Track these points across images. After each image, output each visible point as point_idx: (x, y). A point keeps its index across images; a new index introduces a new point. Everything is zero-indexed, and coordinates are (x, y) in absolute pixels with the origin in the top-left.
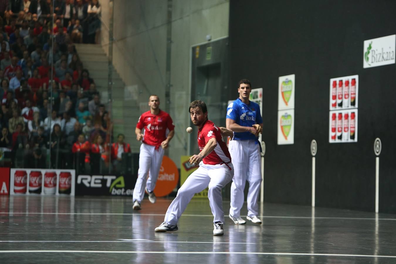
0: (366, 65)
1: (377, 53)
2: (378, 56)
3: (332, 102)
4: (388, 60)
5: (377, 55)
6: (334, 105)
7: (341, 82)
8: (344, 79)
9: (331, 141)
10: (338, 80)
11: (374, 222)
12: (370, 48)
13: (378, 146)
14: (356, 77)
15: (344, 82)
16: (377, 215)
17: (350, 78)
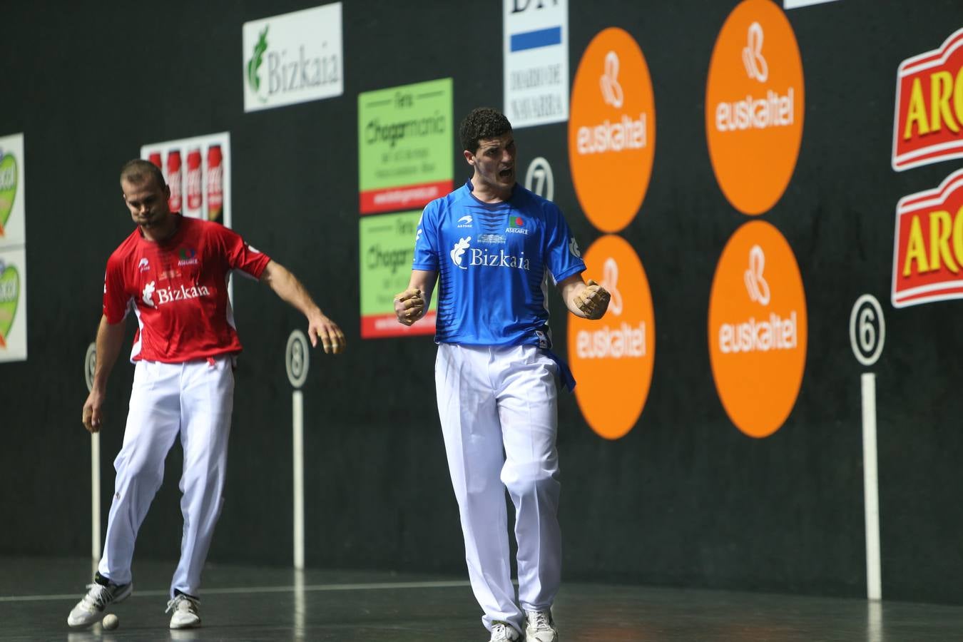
0: (252, 102)
1: (285, 61)
2: (289, 72)
5: (284, 69)
7: (175, 156)
8: (186, 146)
10: (164, 149)
11: (290, 597)
12: (262, 45)
13: (297, 357)
14: (223, 140)
15: (184, 156)
16: (299, 577)
17: (203, 143)
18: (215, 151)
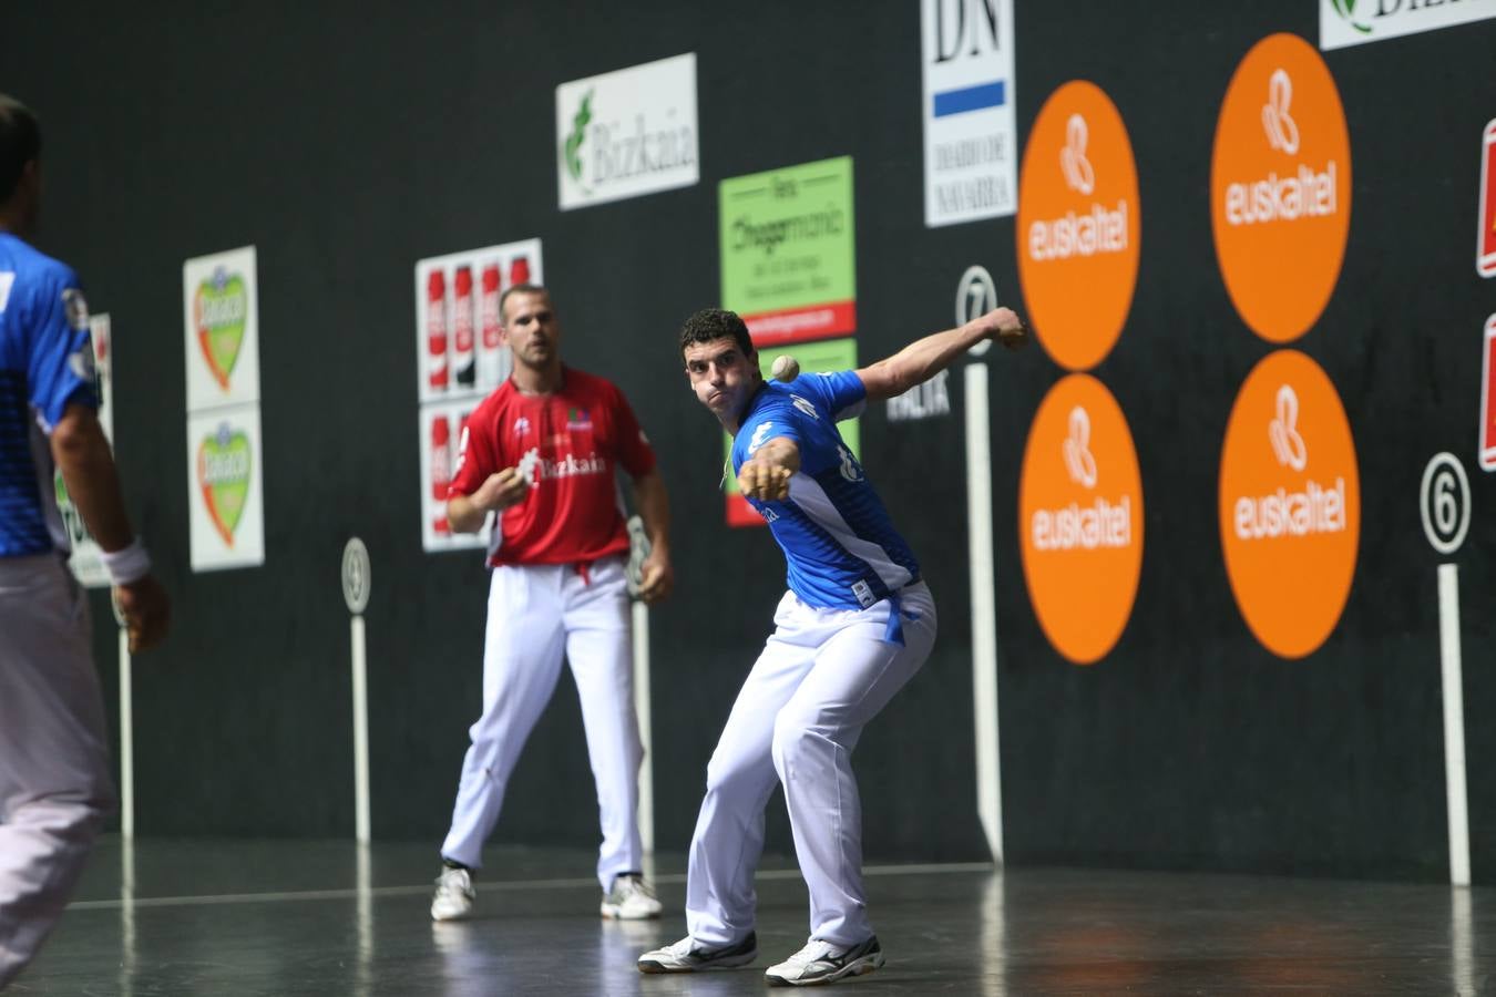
0: (573, 194)
1: (617, 136)
2: (623, 152)
3: (428, 364)
4: (669, 166)
5: (617, 148)
6: (440, 379)
7: (464, 274)
8: (479, 260)
9: (432, 541)
10: (449, 264)
12: (584, 116)
14: (531, 250)
15: (477, 274)
17: (502, 256)
18: (521, 265)
